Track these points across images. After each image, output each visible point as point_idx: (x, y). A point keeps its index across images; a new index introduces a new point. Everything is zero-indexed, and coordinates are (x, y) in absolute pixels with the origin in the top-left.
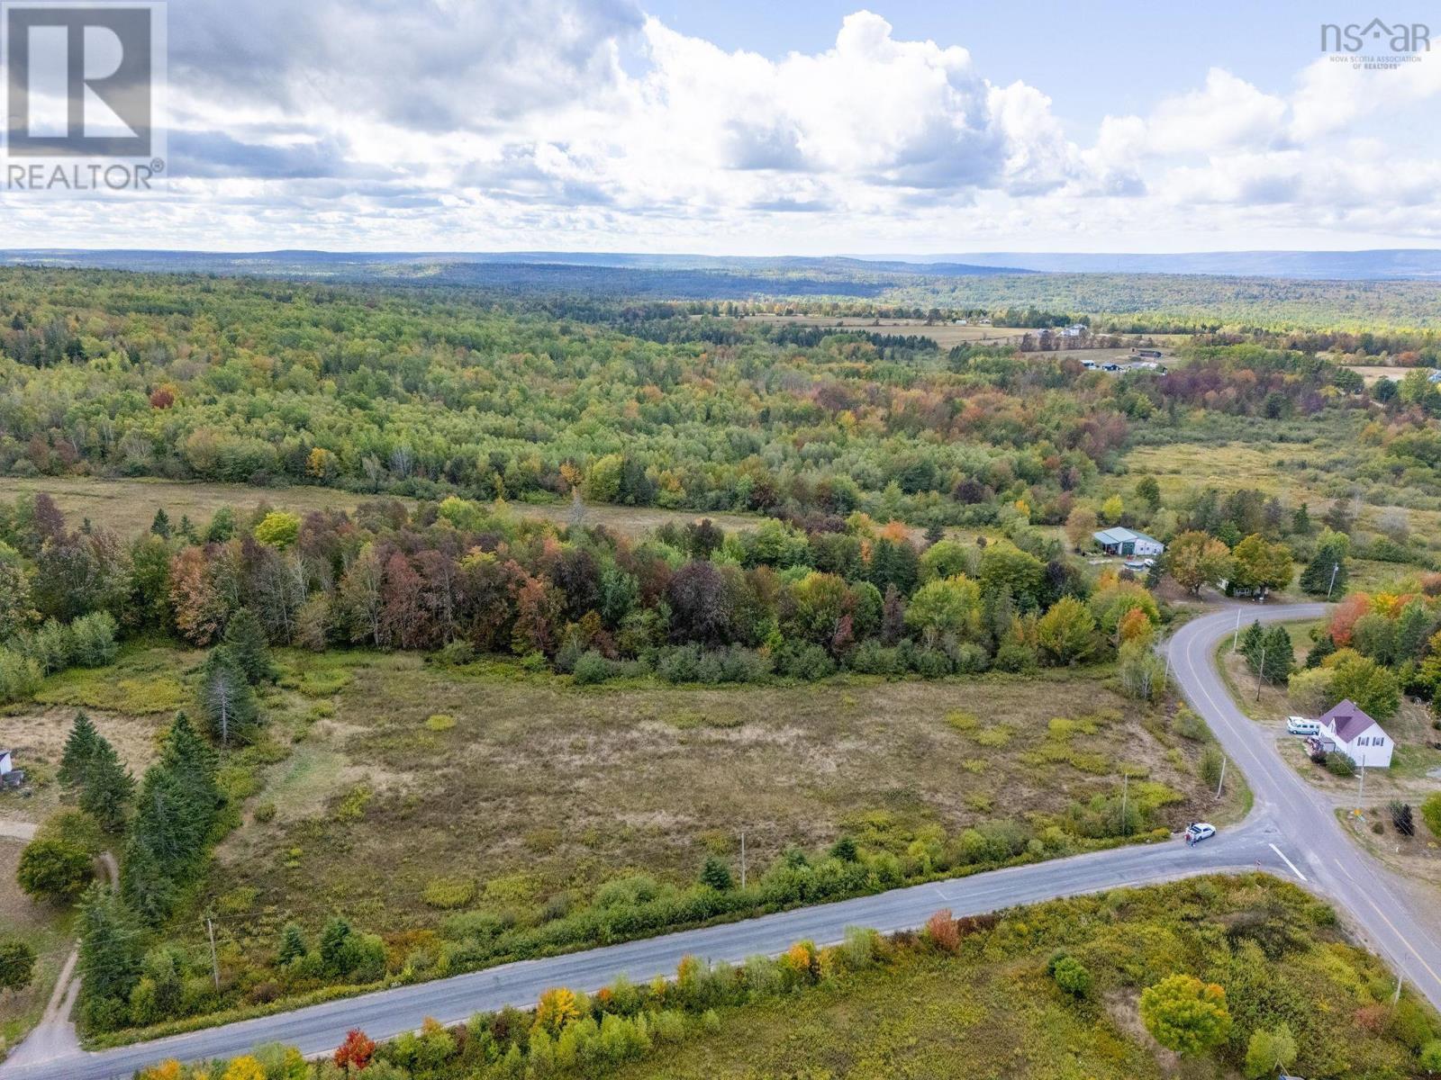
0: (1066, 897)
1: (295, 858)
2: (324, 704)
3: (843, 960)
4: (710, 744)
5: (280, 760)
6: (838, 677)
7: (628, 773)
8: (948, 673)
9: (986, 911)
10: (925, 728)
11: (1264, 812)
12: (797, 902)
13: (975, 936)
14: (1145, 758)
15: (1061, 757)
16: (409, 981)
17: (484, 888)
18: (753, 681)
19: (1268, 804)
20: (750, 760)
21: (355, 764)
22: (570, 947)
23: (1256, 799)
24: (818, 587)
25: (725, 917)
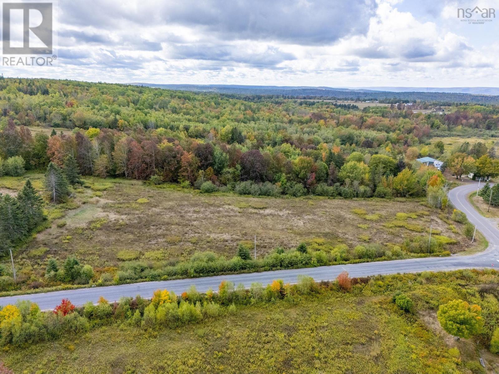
0: (402, 273)
1: (68, 239)
2: (98, 193)
3: (296, 290)
4: (251, 213)
5: (75, 208)
6: (308, 196)
7: (215, 221)
8: (354, 197)
9: (365, 276)
10: (342, 213)
11: (494, 248)
12: (279, 267)
13: (359, 285)
14: (438, 228)
15: (401, 225)
17: (143, 255)
18: (273, 196)
19: (495, 246)
20: (267, 219)
21: (104, 212)
22: (174, 277)
23: (490, 244)
24: (302, 161)
25: (246, 271)
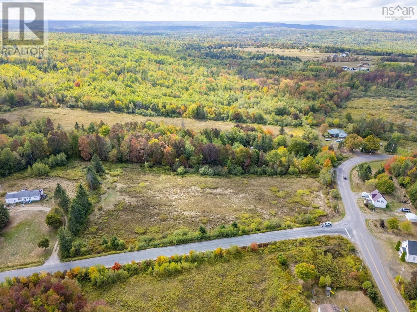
0: (287, 240)
1: (106, 219)
2: (115, 179)
3: (228, 252)
4: (208, 193)
5: (104, 194)
6: (244, 175)
7: (186, 201)
8: (274, 175)
9: (266, 242)
10: (264, 191)
11: (347, 219)
12: (221, 237)
13: (262, 248)
14: (320, 202)
15: (297, 201)
16: (130, 251)
17: (148, 229)
18: (222, 175)
19: (348, 217)
20: (217, 198)
21: (122, 195)
23: (346, 215)
24: (241, 151)
25: (203, 240)
